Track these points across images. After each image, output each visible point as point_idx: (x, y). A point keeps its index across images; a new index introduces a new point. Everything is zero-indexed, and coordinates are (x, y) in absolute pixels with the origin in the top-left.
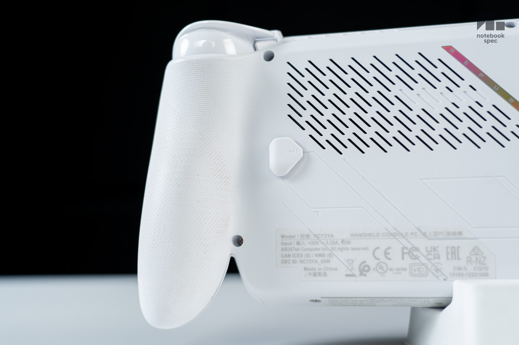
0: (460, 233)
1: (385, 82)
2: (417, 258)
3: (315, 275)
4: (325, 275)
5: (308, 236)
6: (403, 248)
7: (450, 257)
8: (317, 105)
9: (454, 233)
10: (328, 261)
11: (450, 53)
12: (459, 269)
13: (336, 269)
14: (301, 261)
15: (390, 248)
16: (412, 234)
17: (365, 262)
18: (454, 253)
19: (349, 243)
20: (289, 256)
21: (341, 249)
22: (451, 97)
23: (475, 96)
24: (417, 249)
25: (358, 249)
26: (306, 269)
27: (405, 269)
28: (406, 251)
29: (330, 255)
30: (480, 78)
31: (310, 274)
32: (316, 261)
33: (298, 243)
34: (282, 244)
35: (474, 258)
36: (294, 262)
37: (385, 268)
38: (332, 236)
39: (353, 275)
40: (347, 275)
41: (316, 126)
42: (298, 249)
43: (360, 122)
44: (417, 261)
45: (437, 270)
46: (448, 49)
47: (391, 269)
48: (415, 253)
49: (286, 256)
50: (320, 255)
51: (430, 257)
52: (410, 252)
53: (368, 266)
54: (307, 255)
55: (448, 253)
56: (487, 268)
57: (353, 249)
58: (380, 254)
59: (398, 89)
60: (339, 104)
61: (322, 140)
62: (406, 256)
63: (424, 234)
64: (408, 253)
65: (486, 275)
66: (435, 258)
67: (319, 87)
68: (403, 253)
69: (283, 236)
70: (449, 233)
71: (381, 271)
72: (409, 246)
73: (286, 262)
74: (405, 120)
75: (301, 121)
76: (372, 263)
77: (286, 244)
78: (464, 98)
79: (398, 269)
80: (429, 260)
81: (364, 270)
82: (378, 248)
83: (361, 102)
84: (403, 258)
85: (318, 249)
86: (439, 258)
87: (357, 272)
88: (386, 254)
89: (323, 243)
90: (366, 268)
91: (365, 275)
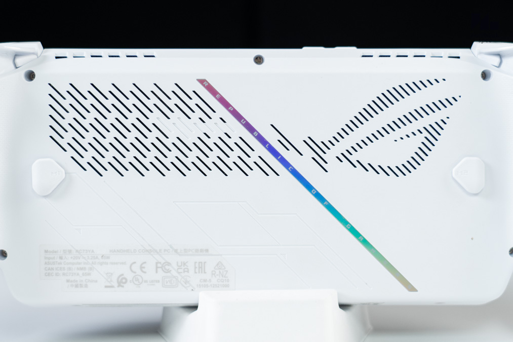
0: (207, 251)
1: (144, 110)
2: (169, 271)
3: (77, 286)
4: (86, 286)
5: (70, 251)
6: (157, 263)
7: (197, 271)
8: (78, 127)
9: (202, 251)
10: (89, 274)
11: (204, 85)
12: (205, 281)
13: (96, 281)
14: (64, 274)
15: (145, 263)
16: (165, 250)
17: (122, 275)
18: (201, 267)
19: (108, 258)
20: (52, 269)
21: (101, 264)
22: (204, 128)
23: (225, 128)
24: (169, 264)
25: (117, 263)
26: (68, 281)
27: (158, 281)
28: (159, 265)
29: (91, 269)
30: (230, 111)
31: (72, 286)
32: (78, 274)
33: (61, 258)
34: (46, 258)
35: (217, 272)
36: (57, 275)
37: (140, 280)
38: (93, 251)
39: (112, 287)
40: (106, 287)
41: (77, 148)
42: (60, 263)
43: (119, 147)
44: (169, 274)
45: (186, 282)
46: (202, 82)
47: (146, 281)
48: (167, 267)
49: (49, 269)
50: (81, 269)
51: (180, 271)
52: (163, 266)
53: (126, 279)
54: (70, 269)
55: (195, 268)
56: (228, 281)
57: (112, 263)
58: (136, 268)
59: (155, 117)
60: (99, 128)
61: (83, 162)
62: (159, 270)
63: (176, 251)
64: (161, 267)
65: (227, 286)
66: (184, 272)
67: (81, 110)
68: (157, 267)
69: (46, 251)
70: (197, 251)
71: (137, 283)
72: (163, 261)
73: (49, 275)
74: (161, 146)
75: (63, 143)
76: (129, 276)
77: (49, 259)
78: (215, 128)
79: (152, 281)
80: (179, 273)
81: (122, 282)
82: (135, 263)
83: (121, 128)
84: (157, 272)
85: (80, 264)
86: (188, 272)
87: (115, 284)
88: (141, 268)
89: (84, 258)
90: (124, 281)
91: (123, 287)
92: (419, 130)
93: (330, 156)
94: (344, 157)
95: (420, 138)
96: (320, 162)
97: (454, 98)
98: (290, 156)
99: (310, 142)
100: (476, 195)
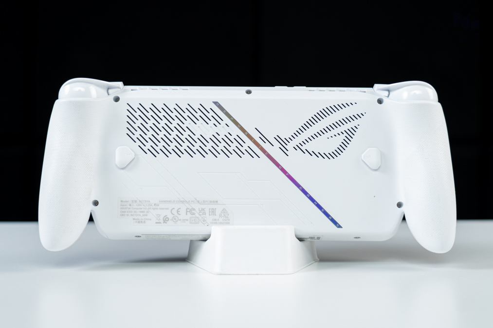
0: (217, 202)
1: (181, 119)
2: (194, 214)
3: (139, 222)
4: (145, 222)
5: (136, 201)
6: (187, 209)
7: (211, 214)
8: (143, 129)
9: (214, 202)
10: (147, 215)
11: (216, 105)
12: (215, 220)
13: (151, 220)
14: (131, 215)
15: (180, 208)
16: (192, 201)
17: (166, 216)
18: (213, 212)
19: (158, 205)
20: (125, 212)
21: (154, 209)
22: (216, 130)
23: (228, 130)
24: (194, 209)
25: (163, 209)
26: (134, 219)
27: (188, 220)
28: (188, 210)
29: (148, 212)
30: (231, 120)
31: (136, 222)
32: (140, 215)
33: (130, 205)
34: (121, 205)
35: (223, 214)
36: (128, 215)
37: (177, 219)
38: (149, 201)
39: (160, 223)
40: (156, 223)
41: (142, 140)
42: (130, 209)
43: (167, 140)
44: (194, 216)
45: (204, 221)
46: (216, 103)
47: (180, 220)
48: (193, 211)
49: (123, 212)
50: (142, 212)
51: (200, 214)
52: (190, 211)
53: (168, 218)
54: (135, 212)
55: (210, 212)
56: (229, 220)
57: (160, 209)
58: (174, 212)
59: (188, 123)
60: (156, 129)
61: (145, 149)
62: (188, 213)
63: (198, 202)
64: (189, 212)
65: (228, 223)
66: (203, 214)
67: (145, 119)
68: (187, 212)
69: (122, 201)
70: (211, 202)
71: (175, 221)
72: (190, 208)
73: (123, 215)
74: (191, 140)
75: (134, 137)
76: (170, 216)
77: (123, 205)
78: (223, 130)
79: (184, 220)
80: (200, 215)
81: (166, 220)
82: (174, 208)
83: (168, 129)
84: (187, 214)
85: (141, 209)
86: (205, 214)
87: (162, 221)
88: (178, 211)
89: (144, 205)
90: (167, 219)
91: (166, 223)
92: (342, 132)
93: (290, 146)
94: (298, 147)
95: (343, 137)
96: (284, 150)
97: (362, 114)
98: (266, 146)
99: (278, 139)
100: (376, 170)
